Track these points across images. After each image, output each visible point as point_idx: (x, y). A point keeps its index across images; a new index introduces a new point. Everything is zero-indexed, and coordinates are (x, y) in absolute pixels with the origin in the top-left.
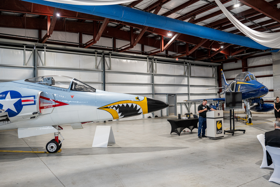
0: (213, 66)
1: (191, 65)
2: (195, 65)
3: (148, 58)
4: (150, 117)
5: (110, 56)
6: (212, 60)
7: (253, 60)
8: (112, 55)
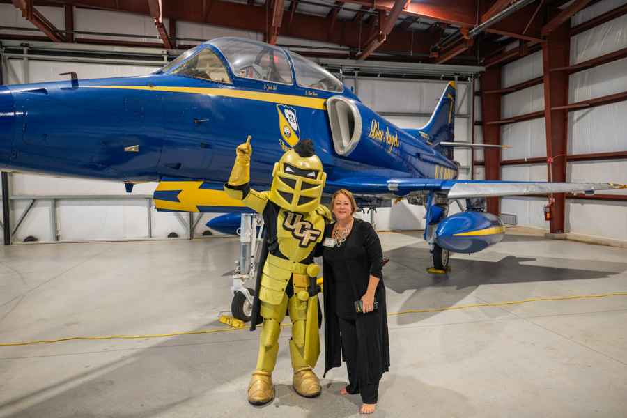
0: (456, 77)
1: (359, 75)
2: (382, 76)
3: (165, 58)
4: (173, 235)
5: (25, 55)
6: (435, 55)
7: (590, 36)
8: (30, 52)
